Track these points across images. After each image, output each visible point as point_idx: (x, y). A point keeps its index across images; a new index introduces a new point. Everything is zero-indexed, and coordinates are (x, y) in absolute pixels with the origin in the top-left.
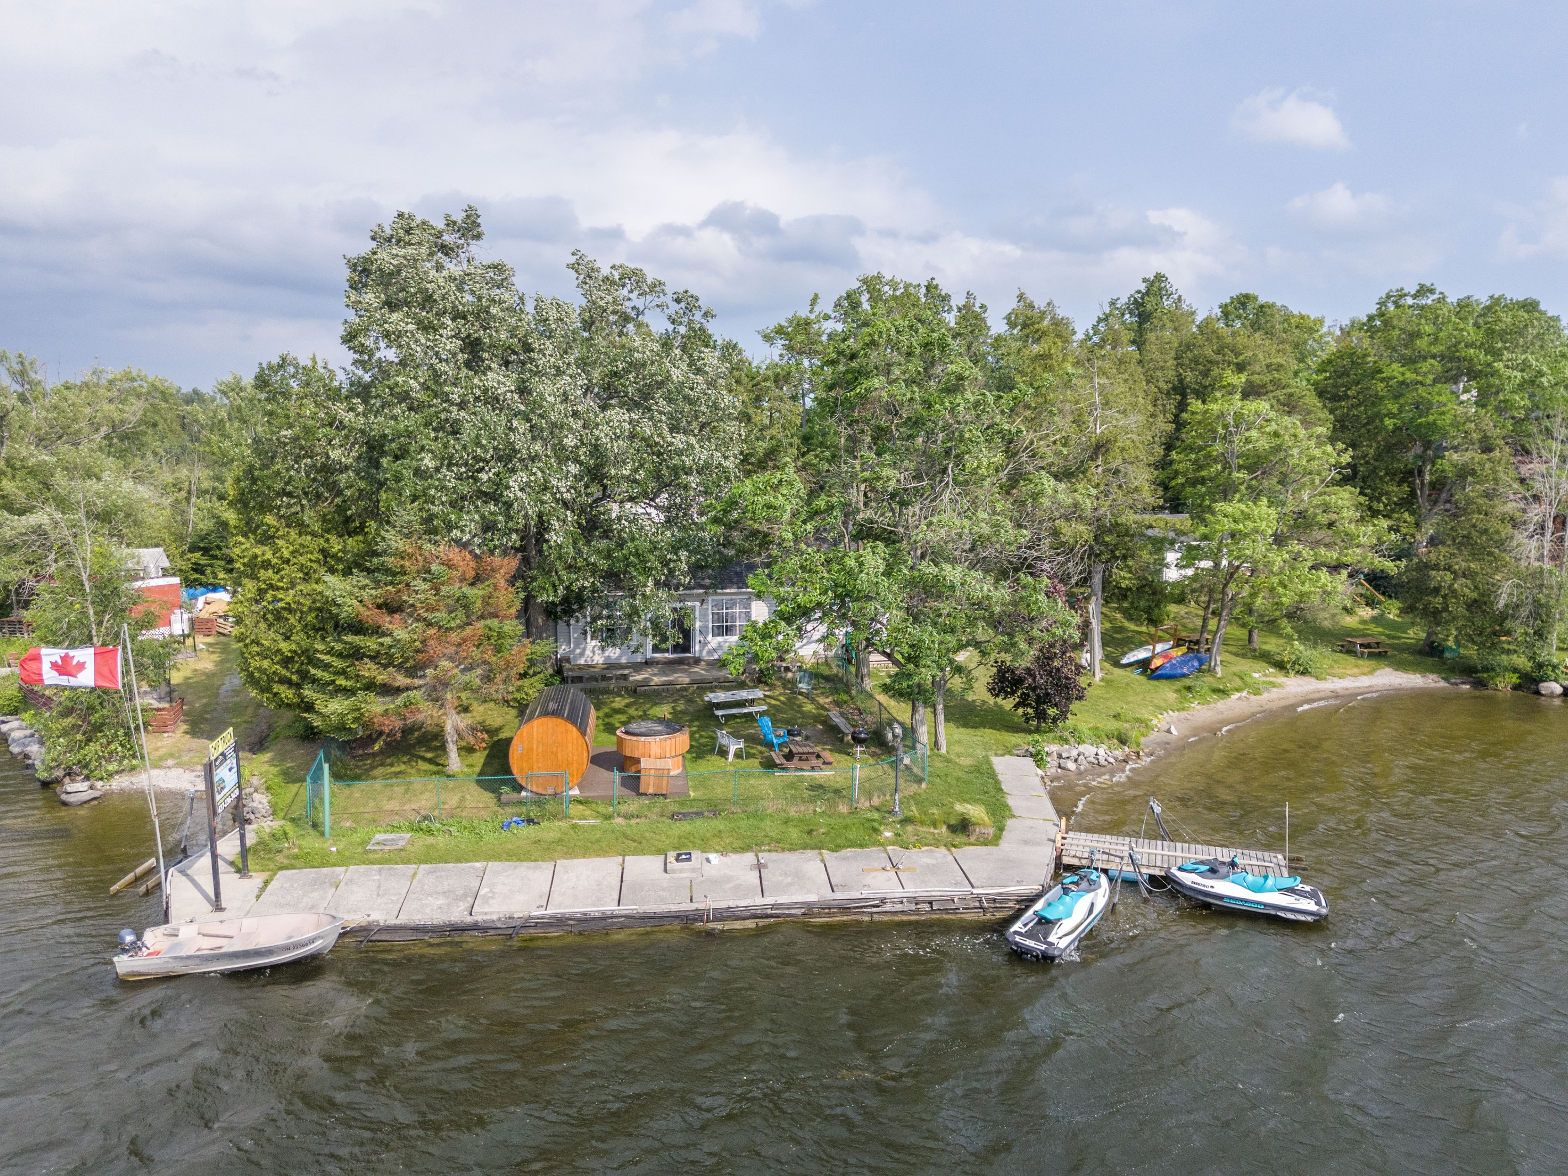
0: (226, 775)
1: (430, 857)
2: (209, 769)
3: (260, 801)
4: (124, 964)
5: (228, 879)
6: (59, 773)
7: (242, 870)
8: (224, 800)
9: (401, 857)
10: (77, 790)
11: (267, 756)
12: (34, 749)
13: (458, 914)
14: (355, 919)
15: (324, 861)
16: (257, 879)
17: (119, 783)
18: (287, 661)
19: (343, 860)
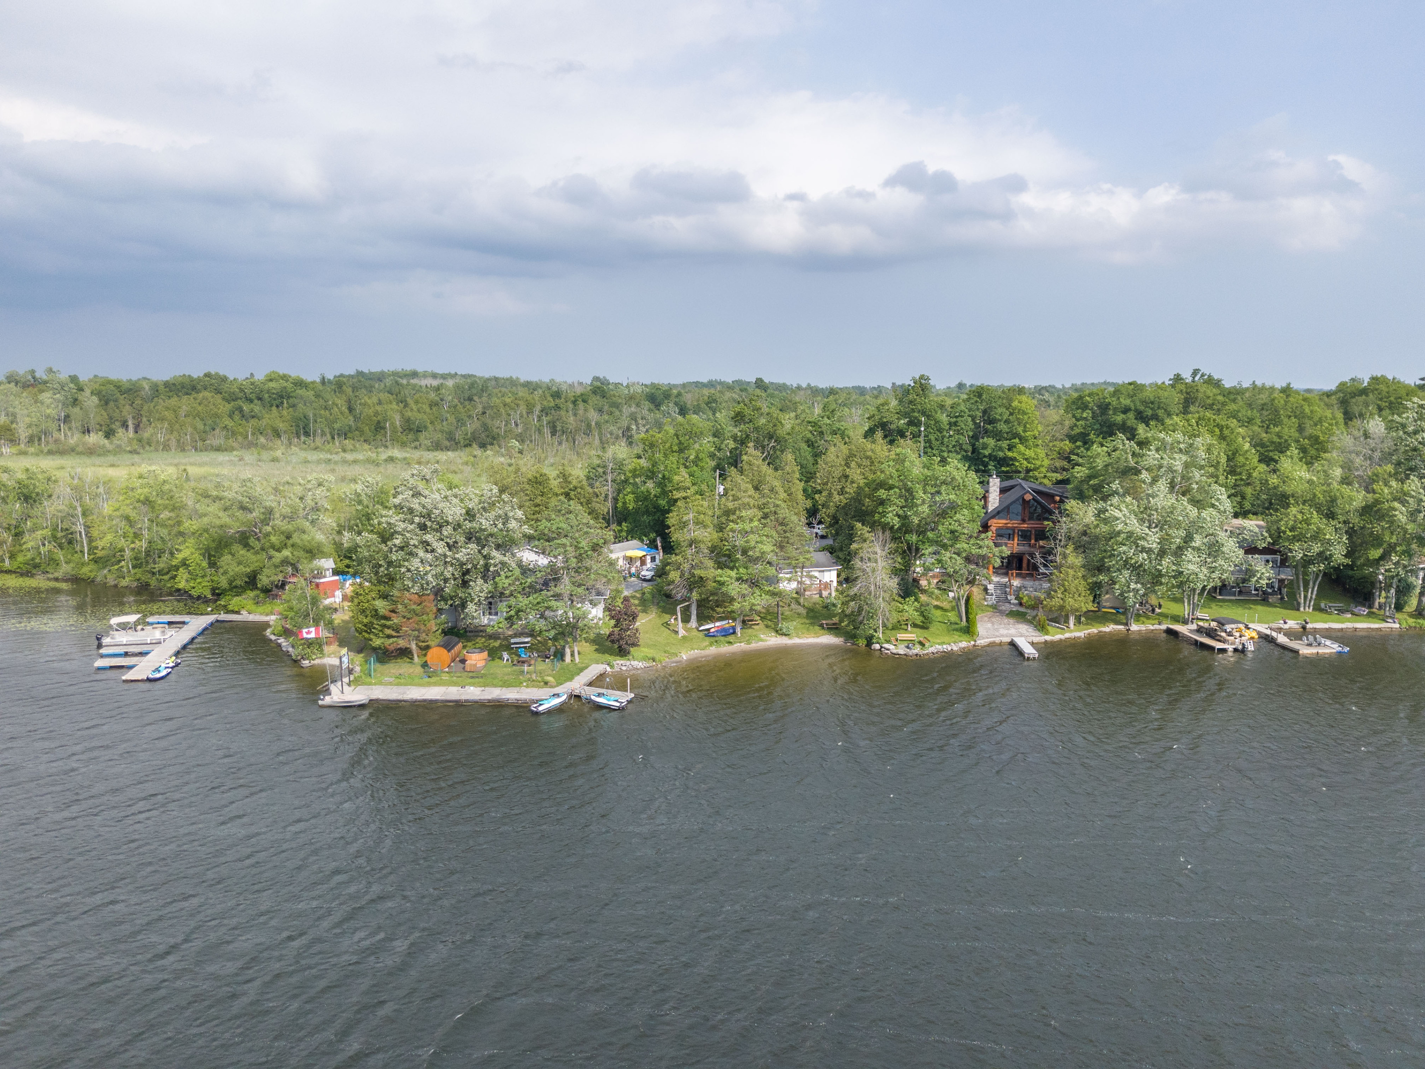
0: (345, 659)
1: (398, 684)
2: (341, 658)
3: (358, 669)
4: (320, 702)
5: (346, 687)
6: (299, 658)
7: (349, 685)
8: (345, 666)
9: (391, 684)
10: (306, 663)
11: (362, 655)
12: (290, 649)
13: (400, 697)
14: (374, 697)
15: (370, 684)
16: (353, 687)
17: (317, 662)
18: (365, 626)
19: (375, 684)
